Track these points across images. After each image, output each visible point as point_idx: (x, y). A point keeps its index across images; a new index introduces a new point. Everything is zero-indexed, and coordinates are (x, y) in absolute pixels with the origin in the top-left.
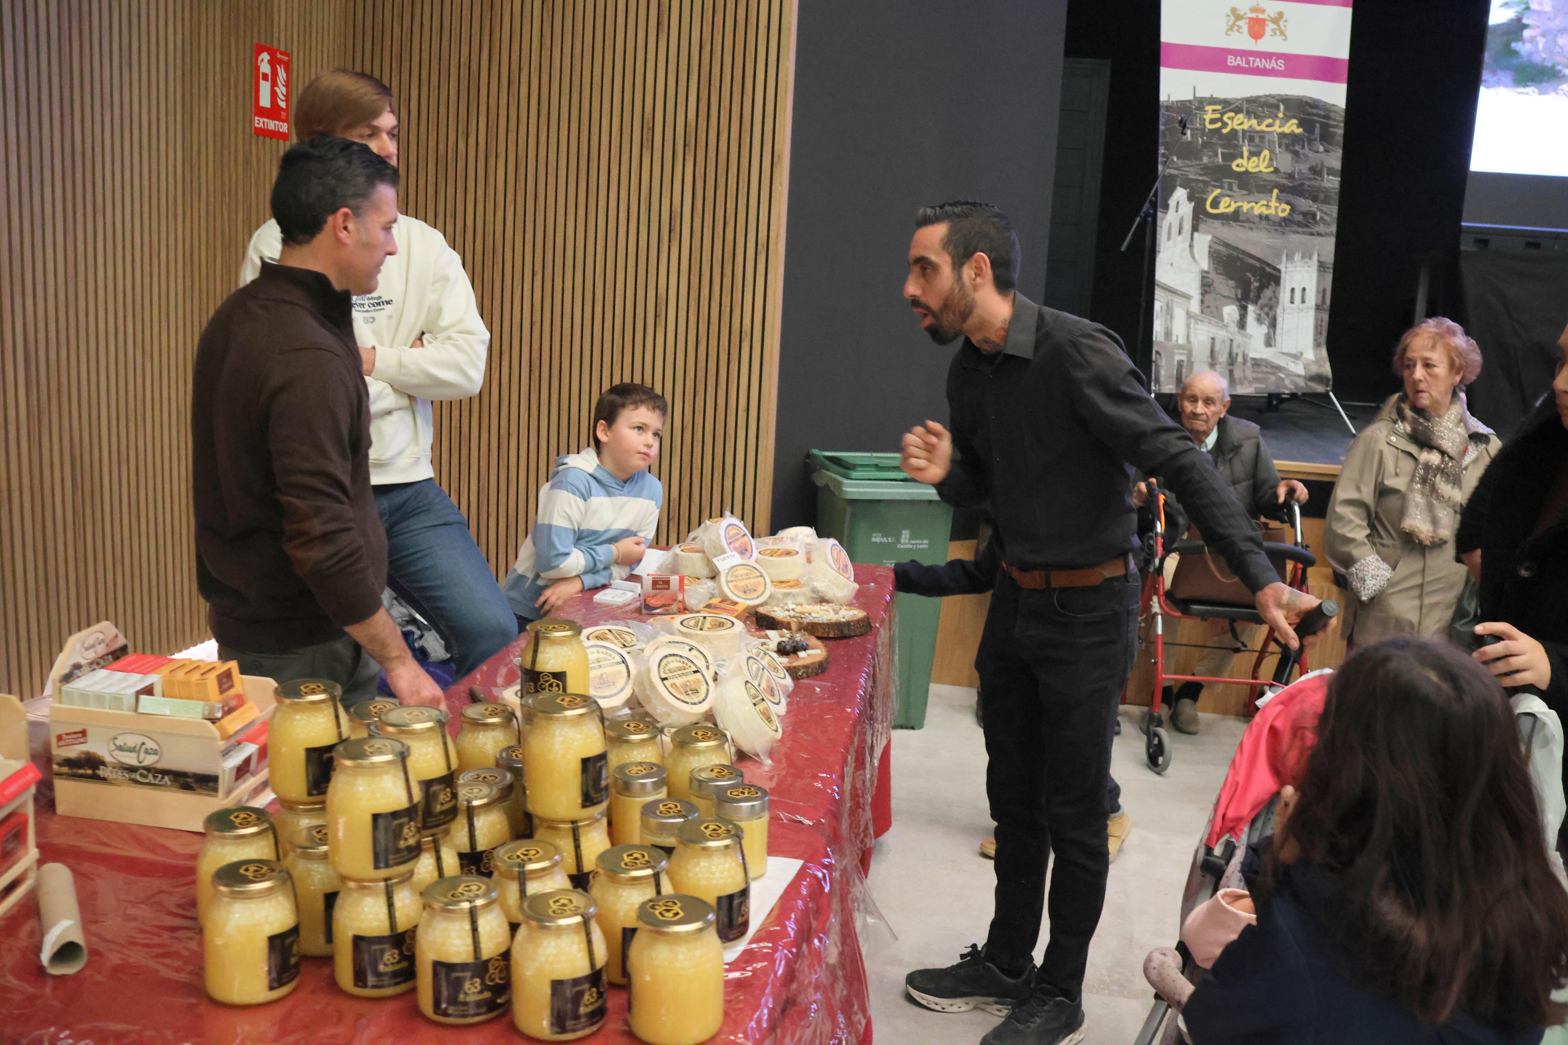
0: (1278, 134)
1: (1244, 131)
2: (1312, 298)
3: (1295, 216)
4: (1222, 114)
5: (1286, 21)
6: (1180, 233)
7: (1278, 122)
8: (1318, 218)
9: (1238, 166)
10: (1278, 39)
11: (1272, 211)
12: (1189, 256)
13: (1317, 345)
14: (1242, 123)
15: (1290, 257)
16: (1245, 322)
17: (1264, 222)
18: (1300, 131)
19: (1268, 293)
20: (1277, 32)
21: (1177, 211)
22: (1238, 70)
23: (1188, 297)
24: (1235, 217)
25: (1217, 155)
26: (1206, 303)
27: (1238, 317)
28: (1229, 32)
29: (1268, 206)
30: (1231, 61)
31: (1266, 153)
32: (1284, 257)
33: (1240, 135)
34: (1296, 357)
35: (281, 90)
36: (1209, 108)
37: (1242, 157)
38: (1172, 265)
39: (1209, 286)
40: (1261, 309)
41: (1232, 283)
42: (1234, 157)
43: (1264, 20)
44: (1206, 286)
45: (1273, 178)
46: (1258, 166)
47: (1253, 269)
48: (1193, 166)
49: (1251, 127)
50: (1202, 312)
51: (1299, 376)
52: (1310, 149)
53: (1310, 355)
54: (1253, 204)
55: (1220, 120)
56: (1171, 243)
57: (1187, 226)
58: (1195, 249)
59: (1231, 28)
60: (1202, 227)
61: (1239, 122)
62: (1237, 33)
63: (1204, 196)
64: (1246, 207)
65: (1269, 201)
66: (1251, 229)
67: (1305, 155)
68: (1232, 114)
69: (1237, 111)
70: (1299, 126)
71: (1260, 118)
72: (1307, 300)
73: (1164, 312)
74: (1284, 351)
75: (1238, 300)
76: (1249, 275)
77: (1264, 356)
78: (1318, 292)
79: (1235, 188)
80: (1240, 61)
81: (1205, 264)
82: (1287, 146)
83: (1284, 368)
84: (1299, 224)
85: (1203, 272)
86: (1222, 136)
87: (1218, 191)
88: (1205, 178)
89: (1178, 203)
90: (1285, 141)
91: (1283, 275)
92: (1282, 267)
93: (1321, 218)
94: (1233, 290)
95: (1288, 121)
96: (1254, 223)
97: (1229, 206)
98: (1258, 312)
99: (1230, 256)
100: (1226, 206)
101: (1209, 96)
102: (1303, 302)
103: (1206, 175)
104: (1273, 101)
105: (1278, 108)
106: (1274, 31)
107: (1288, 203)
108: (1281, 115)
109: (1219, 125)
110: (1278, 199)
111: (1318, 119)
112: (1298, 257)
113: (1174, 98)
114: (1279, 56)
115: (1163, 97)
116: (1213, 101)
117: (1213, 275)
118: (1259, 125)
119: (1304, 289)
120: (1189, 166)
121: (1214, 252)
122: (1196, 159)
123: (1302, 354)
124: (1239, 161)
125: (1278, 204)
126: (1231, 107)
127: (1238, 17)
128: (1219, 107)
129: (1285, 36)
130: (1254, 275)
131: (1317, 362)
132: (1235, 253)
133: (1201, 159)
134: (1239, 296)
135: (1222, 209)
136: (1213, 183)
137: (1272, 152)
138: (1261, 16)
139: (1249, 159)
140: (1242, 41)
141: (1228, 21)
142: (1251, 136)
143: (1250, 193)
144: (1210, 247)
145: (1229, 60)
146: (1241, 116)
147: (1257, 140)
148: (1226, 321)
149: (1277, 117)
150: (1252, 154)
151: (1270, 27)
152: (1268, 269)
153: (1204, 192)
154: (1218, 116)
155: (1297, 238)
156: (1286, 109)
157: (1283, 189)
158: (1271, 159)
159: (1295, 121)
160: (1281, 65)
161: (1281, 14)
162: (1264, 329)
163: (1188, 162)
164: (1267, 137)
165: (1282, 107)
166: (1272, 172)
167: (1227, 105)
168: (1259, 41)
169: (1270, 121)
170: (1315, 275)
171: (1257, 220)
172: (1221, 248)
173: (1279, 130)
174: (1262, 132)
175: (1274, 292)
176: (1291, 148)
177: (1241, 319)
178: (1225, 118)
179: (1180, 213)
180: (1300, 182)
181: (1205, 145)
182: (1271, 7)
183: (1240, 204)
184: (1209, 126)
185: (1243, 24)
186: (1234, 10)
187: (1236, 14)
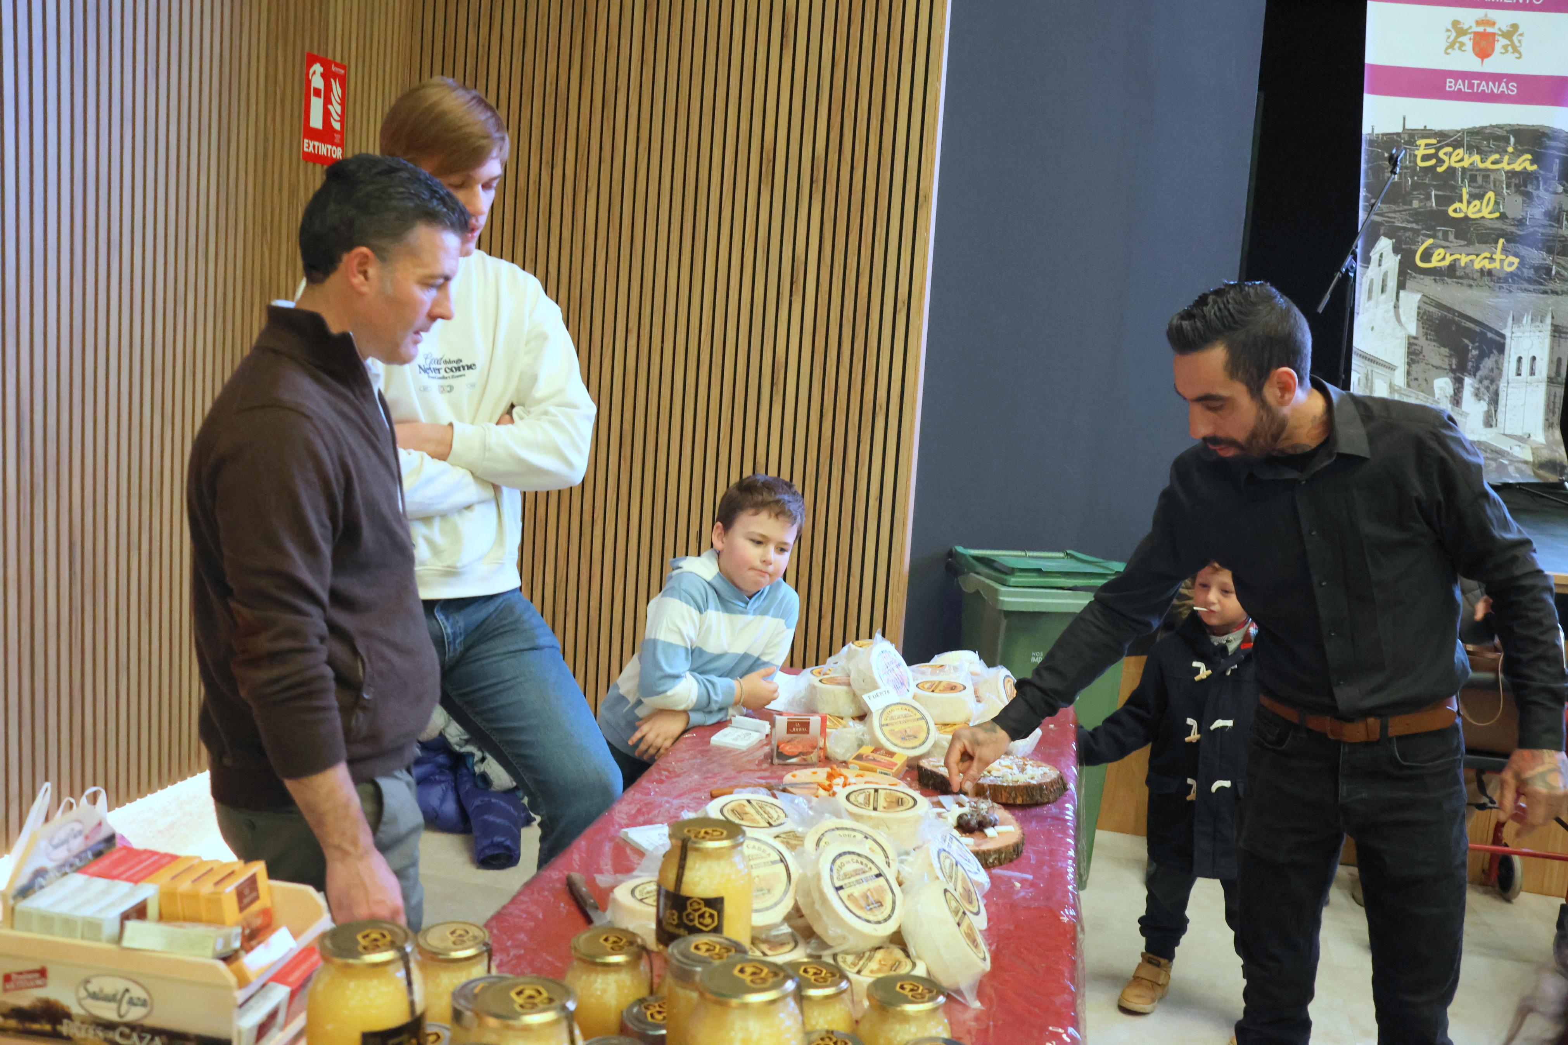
0: (1507, 172)
1: (1463, 168)
2: (1543, 368)
3: (1525, 270)
4: (1438, 149)
5: (1521, 35)
6: (1383, 291)
7: (1506, 158)
8: (1553, 272)
9: (1455, 211)
10: (1511, 56)
11: (1497, 265)
12: (1394, 319)
13: (1549, 425)
14: (1462, 160)
15: (1517, 320)
16: (1461, 398)
17: (1486, 278)
18: (1533, 168)
19: (1488, 363)
20: (1510, 48)
21: (1380, 265)
22: (1458, 96)
23: (1392, 368)
24: (1451, 272)
25: (1429, 198)
26: (1414, 375)
27: (1452, 392)
28: (1449, 51)
29: (1491, 259)
30: (1451, 85)
31: (1491, 195)
32: (1510, 319)
33: (1459, 174)
34: (1523, 439)
35: (335, 108)
36: (1422, 142)
37: (1461, 201)
38: (1372, 329)
39: (1418, 355)
40: (1481, 382)
41: (1445, 351)
42: (1450, 201)
43: (1494, 34)
44: (1413, 354)
45: (1499, 225)
46: (1480, 211)
47: (1471, 335)
48: (1399, 211)
49: (1471, 164)
50: (1409, 385)
51: (1526, 462)
52: (1546, 190)
53: (1539, 437)
54: (1473, 257)
55: (1435, 156)
56: (1372, 302)
57: (1392, 283)
58: (1401, 311)
59: (1451, 46)
60: (1409, 284)
61: (1458, 159)
62: (1458, 51)
63: (1413, 247)
64: (1464, 260)
65: (1493, 253)
66: (1471, 286)
67: (1538, 197)
68: (1450, 149)
69: (1457, 145)
70: (1533, 162)
71: (1483, 154)
72: (1537, 372)
73: (1361, 385)
74: (1508, 432)
75: (1453, 371)
76: (1466, 341)
77: (1483, 439)
78: (1551, 361)
79: (1451, 237)
80: (1459, 85)
81: (1412, 327)
82: (1517, 187)
83: (1508, 453)
84: (1529, 281)
85: (1410, 337)
86: (1436, 176)
88: (1414, 226)
89: (1381, 256)
90: (1515, 181)
91: (1508, 341)
92: (1507, 332)
93: (1557, 273)
94: (1447, 360)
95: (1519, 156)
96: (1473, 279)
97: (1444, 259)
98: (1476, 386)
99: (1443, 319)
100: (1440, 259)
101: (1422, 128)
102: (1532, 373)
103: (1416, 222)
104: (1500, 132)
105: (1507, 140)
106: (1505, 47)
107: (1516, 255)
108: (1510, 149)
109: (1433, 162)
110: (1505, 250)
111: (1557, 153)
112: (1527, 319)
113: (1379, 130)
114: (1511, 78)
115: (1366, 130)
116: (1426, 133)
117: (1422, 341)
118: (1483, 161)
119: (1534, 358)
120: (1395, 212)
121: (1424, 313)
122: (1405, 204)
123: (1529, 436)
124: (1457, 205)
125: (1504, 257)
126: (1449, 141)
127: (1461, 32)
128: (1434, 141)
129: (1520, 53)
130: (1473, 342)
131: (1549, 445)
132: (1450, 316)
133: (1411, 204)
134: (1454, 367)
135: (1434, 263)
136: (1424, 232)
137: (1498, 194)
138: (1490, 30)
139: (1469, 203)
140: (1465, 61)
141: (1449, 37)
142: (1471, 174)
143: (1470, 243)
144: (1419, 308)
145: (1448, 84)
146: (1460, 151)
147: (1480, 179)
148: (1437, 396)
149: (1506, 152)
150: (1473, 197)
151: (1501, 42)
152: (1490, 335)
153: (1415, 243)
154: (1433, 151)
155: (1527, 298)
157: (1511, 239)
158: (1497, 203)
159: (1529, 156)
160: (1513, 89)
161: (1515, 27)
162: (1483, 406)
163: (1393, 207)
164: (1492, 177)
165: (1512, 140)
166: (1497, 218)
167: (1443, 137)
168: (1486, 60)
169: (1497, 156)
170: (1547, 341)
171: (1477, 275)
172: (1432, 309)
173: (1508, 168)
174: (1487, 170)
175: (1497, 362)
176: (1523, 188)
177: (1455, 394)
178: (1441, 154)
179: (1383, 268)
180: (1531, 230)
181: (1415, 186)
182: (1503, 19)
183: (1457, 256)
184: (1421, 164)
185: (1467, 40)
186: (1456, 23)
187: (1458, 29)
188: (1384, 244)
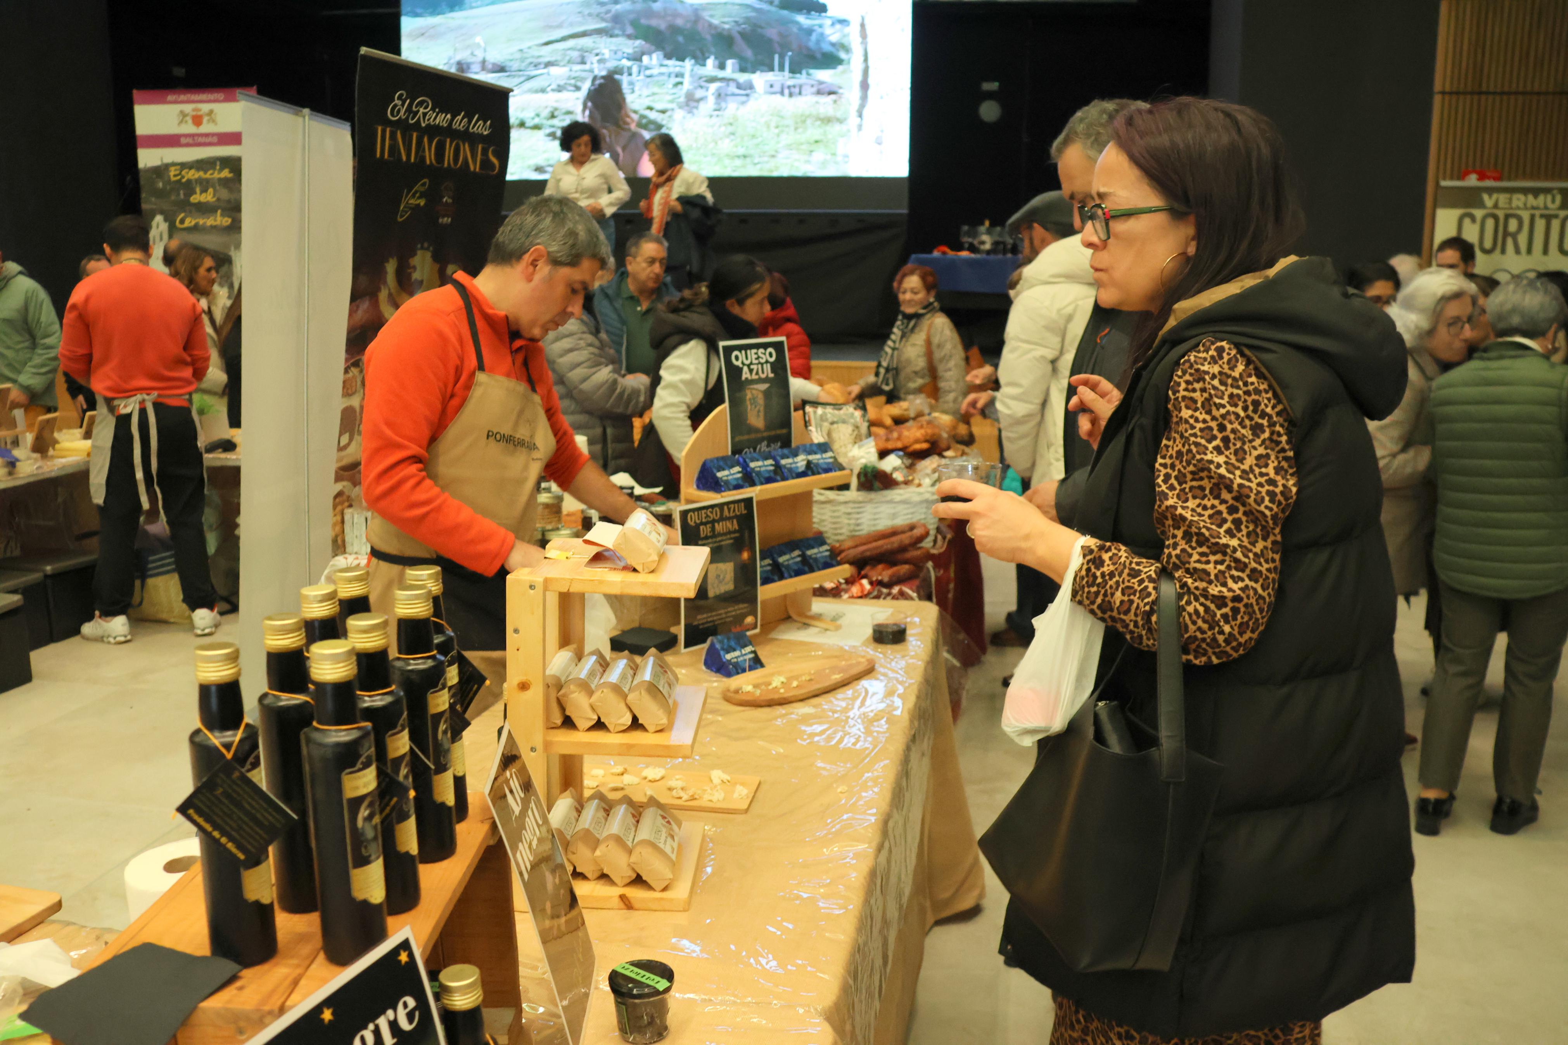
0: (218, 179)
1: (195, 179)
3: (234, 224)
4: (181, 171)
5: (216, 114)
7: (216, 172)
9: (194, 199)
10: (212, 125)
11: (218, 223)
14: (194, 175)
15: (236, 248)
17: (213, 230)
18: (230, 175)
20: (209, 121)
21: (157, 228)
22: (188, 145)
24: (195, 228)
25: (179, 194)
28: (180, 125)
29: (215, 220)
30: (183, 140)
31: (211, 190)
32: (231, 248)
33: (194, 182)
36: (172, 169)
37: (196, 194)
42: (191, 195)
43: (201, 115)
45: (217, 204)
46: (206, 198)
48: (165, 202)
49: (200, 176)
54: (206, 220)
55: (180, 174)
59: (181, 122)
60: (175, 236)
61: (192, 175)
62: (184, 124)
63: (174, 218)
64: (201, 222)
65: (216, 217)
66: (208, 234)
68: (187, 171)
69: (190, 168)
70: (230, 172)
71: (205, 171)
79: (194, 212)
80: (187, 140)
82: (224, 185)
86: (182, 184)
87: (182, 215)
88: (174, 208)
89: (158, 222)
90: (222, 182)
92: (233, 254)
95: (223, 171)
96: (207, 230)
97: (192, 222)
100: (189, 222)
101: (172, 162)
103: (174, 206)
104: (212, 160)
105: (216, 164)
107: (229, 217)
108: (218, 167)
109: (179, 177)
110: (222, 215)
113: (148, 166)
114: (213, 135)
115: (141, 166)
116: (174, 164)
118: (205, 174)
120: (162, 202)
122: (167, 198)
124: (194, 197)
125: (222, 219)
126: (187, 167)
127: (185, 115)
128: (178, 168)
129: (217, 122)
133: (170, 198)
135: (187, 225)
136: (179, 210)
137: (214, 189)
138: (200, 113)
139: (201, 194)
140: (189, 128)
141: (179, 118)
142: (200, 181)
143: (203, 214)
146: (193, 171)
147: (204, 183)
149: (217, 169)
150: (202, 192)
151: (205, 119)
153: (175, 215)
154: (178, 172)
156: (221, 164)
157: (224, 210)
158: (214, 194)
159: (227, 170)
160: (215, 139)
161: (211, 111)
163: (161, 200)
164: (211, 181)
165: (218, 163)
166: (216, 201)
167: (183, 166)
168: (200, 127)
169: (212, 172)
171: (209, 228)
173: (218, 176)
174: (207, 179)
175: (230, 269)
176: (227, 186)
178: (183, 173)
179: (160, 229)
180: (235, 205)
181: (172, 189)
182: (205, 107)
183: (197, 220)
184: (173, 179)
185: (189, 120)
186: (182, 112)
187: (183, 114)
188: (159, 218)
